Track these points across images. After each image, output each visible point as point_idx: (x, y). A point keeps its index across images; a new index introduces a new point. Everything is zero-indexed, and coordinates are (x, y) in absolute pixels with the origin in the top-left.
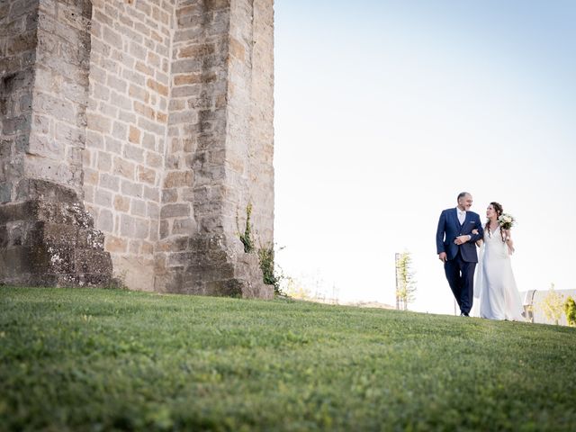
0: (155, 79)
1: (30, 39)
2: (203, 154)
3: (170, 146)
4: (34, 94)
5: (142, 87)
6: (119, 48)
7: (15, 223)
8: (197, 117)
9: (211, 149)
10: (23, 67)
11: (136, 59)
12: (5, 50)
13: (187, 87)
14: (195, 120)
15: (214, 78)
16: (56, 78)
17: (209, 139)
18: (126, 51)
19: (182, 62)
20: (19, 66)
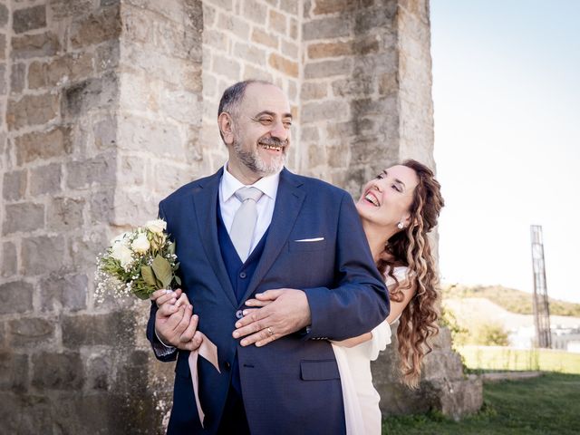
0: (279, 52)
1: (108, 22)
2: (362, 172)
3: (305, 157)
4: (120, 119)
5: (263, 68)
6: (228, 10)
7: (95, 348)
8: (348, 109)
9: (375, 163)
10: (98, 71)
11: (252, 24)
12: (65, 41)
13: (329, 63)
14: (346, 116)
15: (375, 46)
16: (152, 84)
17: (371, 147)
18: (238, 13)
19: (321, 21)
20: (91, 69)
